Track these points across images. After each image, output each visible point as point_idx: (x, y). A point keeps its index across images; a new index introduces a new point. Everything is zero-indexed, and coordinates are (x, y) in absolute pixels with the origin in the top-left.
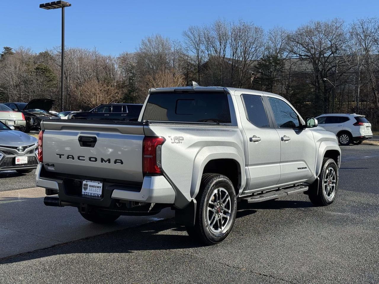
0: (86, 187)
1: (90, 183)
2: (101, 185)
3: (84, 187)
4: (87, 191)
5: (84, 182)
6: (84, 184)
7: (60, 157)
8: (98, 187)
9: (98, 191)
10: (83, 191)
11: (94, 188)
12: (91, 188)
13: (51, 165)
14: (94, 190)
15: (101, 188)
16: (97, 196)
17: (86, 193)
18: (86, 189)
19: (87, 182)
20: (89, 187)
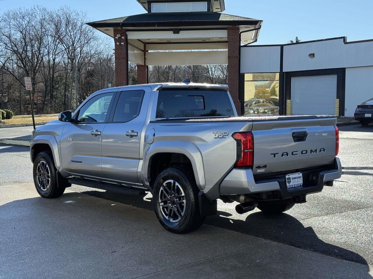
0: (289, 180)
1: (291, 176)
2: (301, 175)
3: (288, 180)
4: (291, 184)
5: (287, 177)
6: (287, 178)
7: (275, 157)
8: (299, 177)
9: (300, 180)
10: (288, 184)
11: (297, 180)
12: (294, 180)
13: (263, 167)
14: (297, 181)
15: (302, 177)
16: (299, 185)
17: (291, 186)
18: (289, 182)
19: (289, 176)
20: (292, 180)
